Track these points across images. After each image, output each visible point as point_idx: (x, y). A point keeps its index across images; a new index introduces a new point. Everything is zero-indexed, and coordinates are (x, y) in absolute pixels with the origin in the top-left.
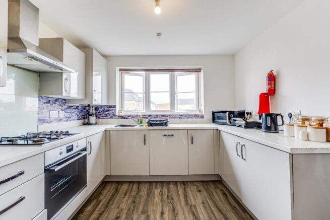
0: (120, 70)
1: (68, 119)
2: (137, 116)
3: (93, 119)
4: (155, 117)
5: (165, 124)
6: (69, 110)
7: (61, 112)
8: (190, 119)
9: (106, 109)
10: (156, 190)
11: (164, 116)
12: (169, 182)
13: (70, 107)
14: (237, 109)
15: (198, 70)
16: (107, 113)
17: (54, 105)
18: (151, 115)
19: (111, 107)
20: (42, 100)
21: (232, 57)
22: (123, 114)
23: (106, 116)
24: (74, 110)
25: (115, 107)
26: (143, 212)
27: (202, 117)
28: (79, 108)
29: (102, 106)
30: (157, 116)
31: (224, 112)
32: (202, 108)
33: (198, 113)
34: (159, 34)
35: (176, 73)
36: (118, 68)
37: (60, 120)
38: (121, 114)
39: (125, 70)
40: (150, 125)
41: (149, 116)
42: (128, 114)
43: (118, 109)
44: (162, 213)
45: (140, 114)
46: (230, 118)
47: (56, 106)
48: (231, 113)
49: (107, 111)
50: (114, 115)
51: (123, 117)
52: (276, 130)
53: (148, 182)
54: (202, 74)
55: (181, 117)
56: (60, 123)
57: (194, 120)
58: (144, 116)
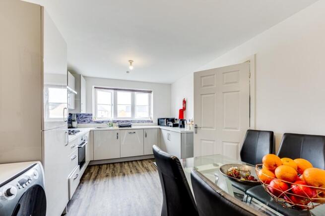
0: (95, 88)
2: (109, 121)
3: (75, 124)
5: (130, 126)
8: (145, 123)
9: (84, 116)
10: (125, 165)
11: (127, 121)
12: (132, 161)
14: (170, 117)
15: (150, 92)
16: (85, 119)
18: (119, 121)
19: (89, 115)
21: (170, 86)
22: (97, 120)
23: (85, 121)
25: (92, 115)
27: (152, 122)
30: (123, 121)
31: (164, 119)
32: (152, 116)
33: (149, 119)
34: (128, 72)
35: (135, 93)
36: (93, 87)
38: (96, 120)
39: (99, 88)
40: (120, 127)
41: (117, 121)
42: (102, 120)
43: (93, 116)
44: (131, 171)
45: (111, 120)
46: (166, 122)
48: (167, 119)
49: (85, 118)
50: (91, 121)
51: (98, 122)
52: (184, 127)
53: (119, 162)
54: (152, 94)
55: (139, 122)
57: (147, 123)
58: (114, 122)
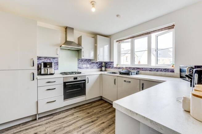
1: (92, 68)
3: (103, 69)
4: (132, 69)
6: (92, 64)
7: (88, 65)
9: (110, 64)
13: (93, 63)
17: (85, 62)
18: (130, 68)
19: (112, 62)
20: (79, 60)
22: (119, 66)
24: (95, 64)
26: (98, 117)
27: (173, 71)
28: (98, 63)
29: (108, 62)
33: (171, 67)
34: (117, 16)
36: (115, 41)
37: (87, 68)
43: (115, 63)
44: (103, 123)
47: (86, 62)
50: (113, 67)
54: (174, 30)
56: (88, 69)
